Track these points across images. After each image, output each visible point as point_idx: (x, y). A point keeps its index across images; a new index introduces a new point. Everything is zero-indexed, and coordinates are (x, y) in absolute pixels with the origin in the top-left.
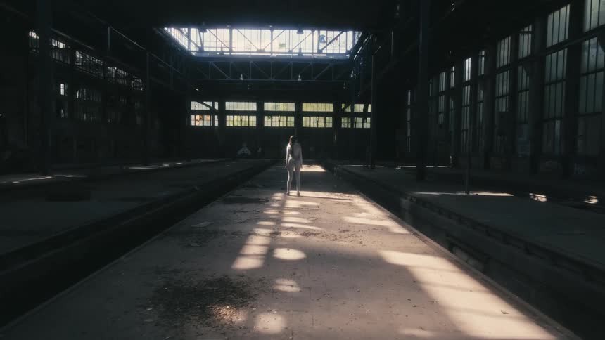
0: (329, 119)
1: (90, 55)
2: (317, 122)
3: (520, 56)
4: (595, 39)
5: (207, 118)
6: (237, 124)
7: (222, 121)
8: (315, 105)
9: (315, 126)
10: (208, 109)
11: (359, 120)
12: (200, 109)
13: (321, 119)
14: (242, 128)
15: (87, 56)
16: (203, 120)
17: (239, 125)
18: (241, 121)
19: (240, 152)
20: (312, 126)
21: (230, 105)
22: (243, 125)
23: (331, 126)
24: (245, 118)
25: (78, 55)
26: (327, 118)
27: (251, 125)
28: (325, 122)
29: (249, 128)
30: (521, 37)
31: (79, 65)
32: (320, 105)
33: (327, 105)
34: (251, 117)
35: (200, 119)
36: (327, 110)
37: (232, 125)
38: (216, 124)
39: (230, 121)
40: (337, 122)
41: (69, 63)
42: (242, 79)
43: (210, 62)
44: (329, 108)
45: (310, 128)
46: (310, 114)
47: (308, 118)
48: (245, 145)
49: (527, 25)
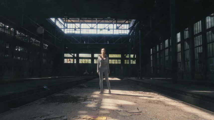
0: (120, 61)
1: (23, 33)
2: (115, 62)
3: (185, 39)
4: (211, 31)
5: (72, 60)
6: (84, 62)
7: (78, 61)
8: (114, 55)
9: (114, 63)
10: (72, 56)
11: (132, 61)
12: (69, 56)
13: (116, 60)
14: (85, 64)
15: (22, 33)
16: (70, 61)
17: (84, 63)
18: (85, 61)
19: (85, 73)
20: (113, 63)
21: (81, 55)
22: (86, 63)
23: (120, 63)
24: (87, 60)
25: (17, 33)
26: (119, 60)
27: (89, 63)
28: (118, 62)
29: (88, 64)
30: (185, 32)
31: (18, 37)
32: (116, 55)
33: (119, 55)
34: (89, 60)
35: (69, 60)
36: (119, 57)
37: (81, 63)
38: (75, 62)
39: (81, 61)
40: (123, 62)
41: (13, 35)
42: (85, 43)
43: (72, 36)
44: (119, 56)
45: (112, 64)
46: (112, 59)
47: (111, 60)
48: (86, 71)
49: (186, 28)
